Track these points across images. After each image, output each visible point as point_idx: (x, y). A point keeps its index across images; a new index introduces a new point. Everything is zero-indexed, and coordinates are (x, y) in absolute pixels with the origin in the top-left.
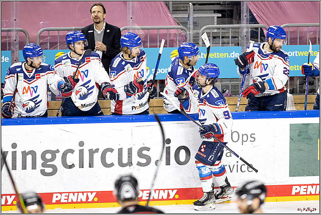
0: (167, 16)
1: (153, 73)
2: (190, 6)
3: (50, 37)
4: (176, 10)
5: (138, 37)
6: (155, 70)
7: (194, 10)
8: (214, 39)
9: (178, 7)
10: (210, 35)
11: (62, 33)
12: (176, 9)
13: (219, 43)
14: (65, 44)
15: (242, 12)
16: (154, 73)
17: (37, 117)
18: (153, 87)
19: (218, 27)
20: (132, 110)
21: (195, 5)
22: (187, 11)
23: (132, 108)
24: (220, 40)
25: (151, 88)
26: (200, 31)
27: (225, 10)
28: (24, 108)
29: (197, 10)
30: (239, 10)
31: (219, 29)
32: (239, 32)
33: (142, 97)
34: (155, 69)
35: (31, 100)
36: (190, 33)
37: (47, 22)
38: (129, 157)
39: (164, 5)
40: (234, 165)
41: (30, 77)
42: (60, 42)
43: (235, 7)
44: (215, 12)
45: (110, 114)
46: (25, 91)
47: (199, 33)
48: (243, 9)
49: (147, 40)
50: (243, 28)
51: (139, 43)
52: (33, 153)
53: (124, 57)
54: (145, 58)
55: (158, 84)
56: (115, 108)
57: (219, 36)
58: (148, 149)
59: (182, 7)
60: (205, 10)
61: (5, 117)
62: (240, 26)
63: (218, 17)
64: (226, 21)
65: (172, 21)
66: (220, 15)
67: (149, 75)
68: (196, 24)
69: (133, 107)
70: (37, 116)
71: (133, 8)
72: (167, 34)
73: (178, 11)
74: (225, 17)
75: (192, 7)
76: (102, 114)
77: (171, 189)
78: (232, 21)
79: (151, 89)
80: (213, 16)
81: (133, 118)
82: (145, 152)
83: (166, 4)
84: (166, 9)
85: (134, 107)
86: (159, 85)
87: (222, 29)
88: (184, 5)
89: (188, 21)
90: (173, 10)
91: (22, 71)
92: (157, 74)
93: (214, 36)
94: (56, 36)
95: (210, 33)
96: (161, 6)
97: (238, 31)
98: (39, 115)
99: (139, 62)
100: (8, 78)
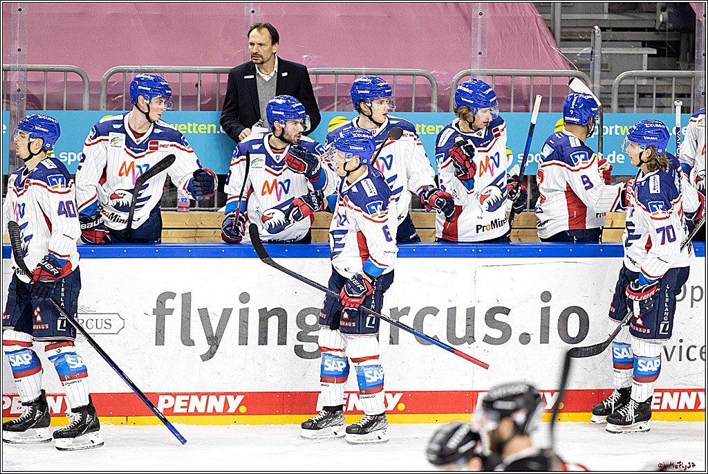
0: (549, 51)
1: (519, 161)
2: (596, 31)
3: (320, 87)
4: (567, 40)
5: (490, 90)
6: (524, 157)
7: (603, 41)
8: (641, 99)
9: (571, 34)
10: (634, 90)
11: (342, 80)
12: (568, 38)
13: (652, 107)
14: (351, 103)
15: (698, 46)
16: (521, 162)
17: (291, 243)
18: (519, 191)
19: (648, 75)
20: (477, 232)
21: (605, 31)
22: (590, 41)
23: (478, 229)
24: (652, 100)
25: (515, 191)
26: (613, 82)
27: (664, 41)
28: (264, 225)
29: (610, 41)
30: (691, 42)
31: (652, 78)
32: (691, 86)
33: (495, 208)
34: (523, 155)
35: (278, 208)
36: (595, 85)
37: (315, 57)
38: (467, 325)
39: (544, 29)
40: (674, 347)
41: (278, 162)
42: (339, 98)
43: (684, 36)
44: (643, 46)
45: (433, 239)
46: (266, 189)
47: (612, 86)
48: (699, 39)
49: (510, 97)
50: (699, 78)
51: (491, 100)
52: (281, 313)
53: (461, 127)
54: (503, 130)
55: (529, 184)
56: (444, 229)
57: (651, 92)
58: (506, 311)
59: (579, 33)
60: (624, 41)
61: (228, 242)
62: (693, 73)
63: (649, 56)
64: (666, 63)
65: (559, 59)
66: (654, 52)
67: (512, 166)
68: (607, 68)
69: (479, 227)
70: (291, 240)
71: (483, 33)
72: (549, 86)
73: (573, 42)
74: (665, 56)
75: (599, 34)
76: (417, 239)
77: (548, 391)
78: (678, 65)
79: (515, 194)
80: (639, 53)
81: (477, 250)
82: (499, 317)
83: (549, 28)
84: (549, 37)
85: (481, 226)
86: (531, 185)
87: (658, 78)
88: (584, 30)
89: (591, 62)
90: (561, 40)
91: (262, 150)
92: (527, 164)
93: (642, 92)
94: (331, 86)
95: (633, 85)
96: (538, 31)
97: (689, 84)
98: (294, 240)
99: (489, 137)
100: (237, 163)
